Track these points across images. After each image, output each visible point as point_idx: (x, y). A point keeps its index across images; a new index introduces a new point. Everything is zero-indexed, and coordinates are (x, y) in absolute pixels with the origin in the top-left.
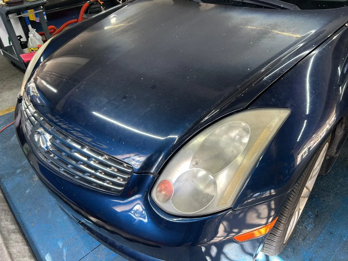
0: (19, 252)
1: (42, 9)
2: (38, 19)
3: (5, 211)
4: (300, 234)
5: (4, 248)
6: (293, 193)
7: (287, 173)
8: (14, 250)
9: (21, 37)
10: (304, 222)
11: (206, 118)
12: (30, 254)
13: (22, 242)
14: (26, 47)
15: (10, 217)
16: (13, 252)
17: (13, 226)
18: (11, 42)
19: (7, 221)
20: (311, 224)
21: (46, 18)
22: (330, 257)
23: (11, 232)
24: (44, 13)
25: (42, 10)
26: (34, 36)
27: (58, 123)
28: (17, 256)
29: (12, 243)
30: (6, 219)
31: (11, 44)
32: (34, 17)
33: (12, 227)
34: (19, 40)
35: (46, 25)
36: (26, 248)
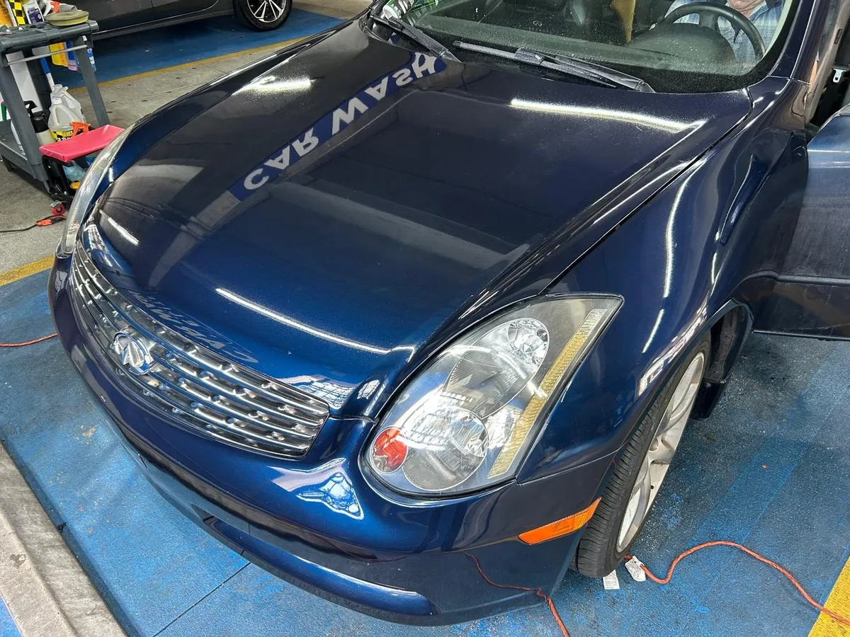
0: (70, 587)
1: (86, 44)
2: (75, 64)
3: (27, 502)
4: (654, 536)
5: (38, 580)
6: (630, 449)
7: (619, 413)
8: (59, 584)
9: (33, 105)
10: (662, 513)
11: (472, 309)
12: (93, 591)
13: (73, 567)
14: (46, 128)
15: (39, 515)
16: (57, 586)
17: (48, 533)
18: (7, 111)
19: (35, 523)
20: (676, 516)
21: (93, 62)
22: (710, 581)
23: (46, 545)
24: (90, 50)
25: (85, 46)
26: (64, 103)
27: (154, 311)
28: (66, 594)
29: (52, 569)
30: (32, 520)
31: (8, 117)
32: (65, 57)
33: (47, 537)
34: (29, 110)
35: (94, 78)
36: (83, 578)
